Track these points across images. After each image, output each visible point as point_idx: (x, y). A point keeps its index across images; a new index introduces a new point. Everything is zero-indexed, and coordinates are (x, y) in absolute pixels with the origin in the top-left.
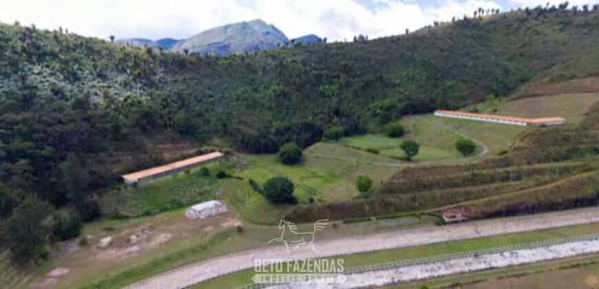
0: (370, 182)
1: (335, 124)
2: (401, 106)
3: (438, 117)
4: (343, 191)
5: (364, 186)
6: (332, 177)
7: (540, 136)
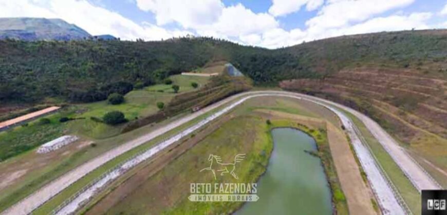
0: (163, 104)
1: (138, 82)
2: (168, 71)
3: (183, 76)
4: (152, 110)
5: (161, 106)
6: (144, 106)
7: (214, 79)
